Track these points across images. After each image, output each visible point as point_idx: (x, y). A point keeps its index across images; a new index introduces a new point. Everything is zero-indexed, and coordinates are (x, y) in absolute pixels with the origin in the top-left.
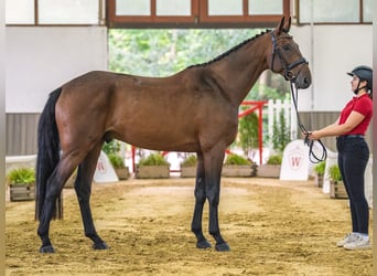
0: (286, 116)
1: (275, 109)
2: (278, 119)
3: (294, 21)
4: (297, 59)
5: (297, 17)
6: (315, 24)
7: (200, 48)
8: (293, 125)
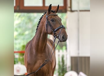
0: (65, 59)
1: (59, 55)
2: (61, 60)
3: (69, 9)
4: (58, 26)
5: (71, 7)
6: (81, 11)
7: (19, 24)
8: (68, 63)
